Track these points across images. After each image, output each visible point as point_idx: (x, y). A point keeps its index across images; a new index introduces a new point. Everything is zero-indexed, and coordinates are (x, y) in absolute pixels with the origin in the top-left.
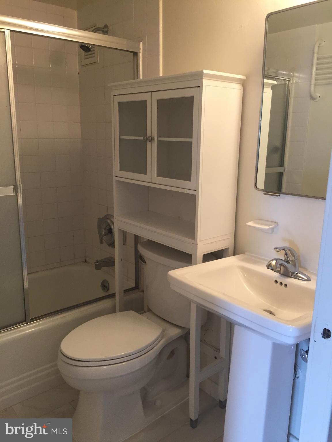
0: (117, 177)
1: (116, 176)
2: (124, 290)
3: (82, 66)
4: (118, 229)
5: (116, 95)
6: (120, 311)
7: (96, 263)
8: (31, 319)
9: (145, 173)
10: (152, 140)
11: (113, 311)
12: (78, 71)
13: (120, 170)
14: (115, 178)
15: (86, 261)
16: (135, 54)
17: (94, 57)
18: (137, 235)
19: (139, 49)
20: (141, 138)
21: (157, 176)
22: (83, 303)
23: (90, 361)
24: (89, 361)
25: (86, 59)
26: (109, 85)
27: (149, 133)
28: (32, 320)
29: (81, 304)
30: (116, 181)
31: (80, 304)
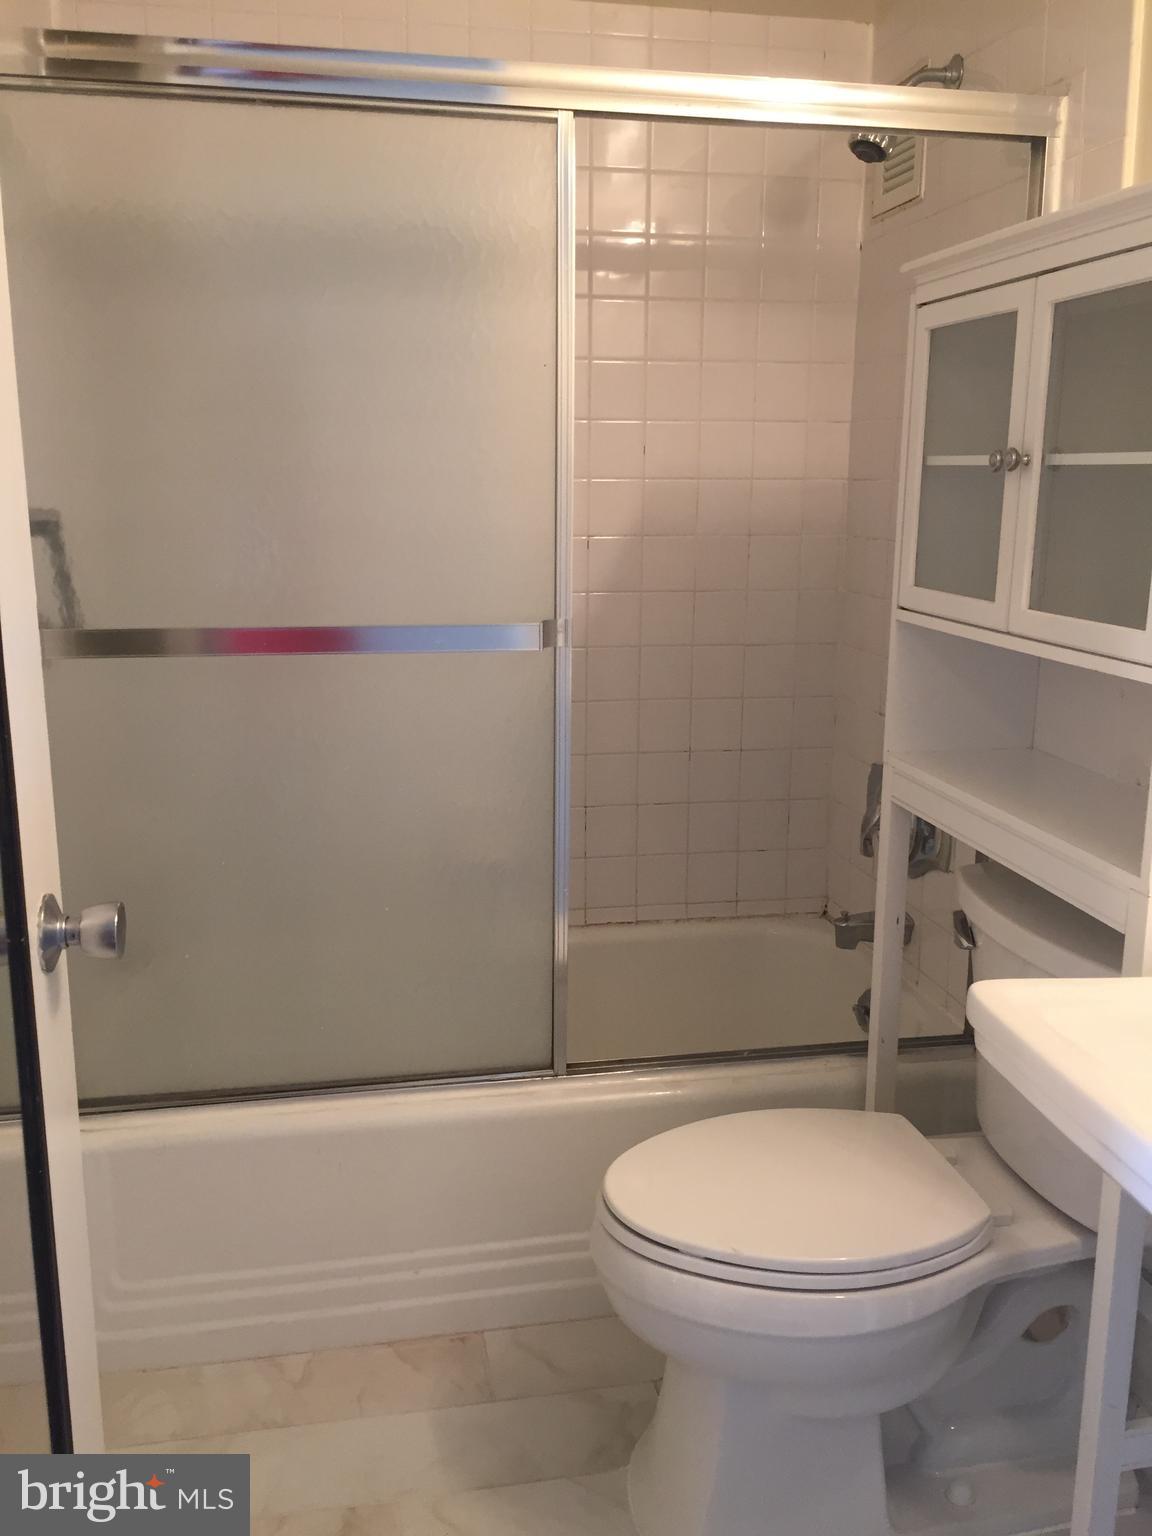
0: (903, 609)
1: (902, 605)
2: (900, 1040)
3: (875, 218)
4: (893, 803)
5: (925, 304)
6: (878, 1109)
7: (838, 924)
8: (569, 1066)
9: (990, 596)
10: (1020, 462)
11: (855, 1100)
12: (860, 238)
13: (917, 584)
14: (897, 615)
15: (825, 913)
16: (1038, 144)
17: (911, 179)
18: (949, 832)
19: (1055, 124)
20: (983, 460)
21: (1030, 608)
22: (755, 1051)
23: (680, 1248)
24: (676, 1250)
25: (887, 191)
26: (905, 268)
27: (1013, 441)
28: (573, 1069)
29: (745, 1054)
30: (903, 625)
31: (745, 1051)
